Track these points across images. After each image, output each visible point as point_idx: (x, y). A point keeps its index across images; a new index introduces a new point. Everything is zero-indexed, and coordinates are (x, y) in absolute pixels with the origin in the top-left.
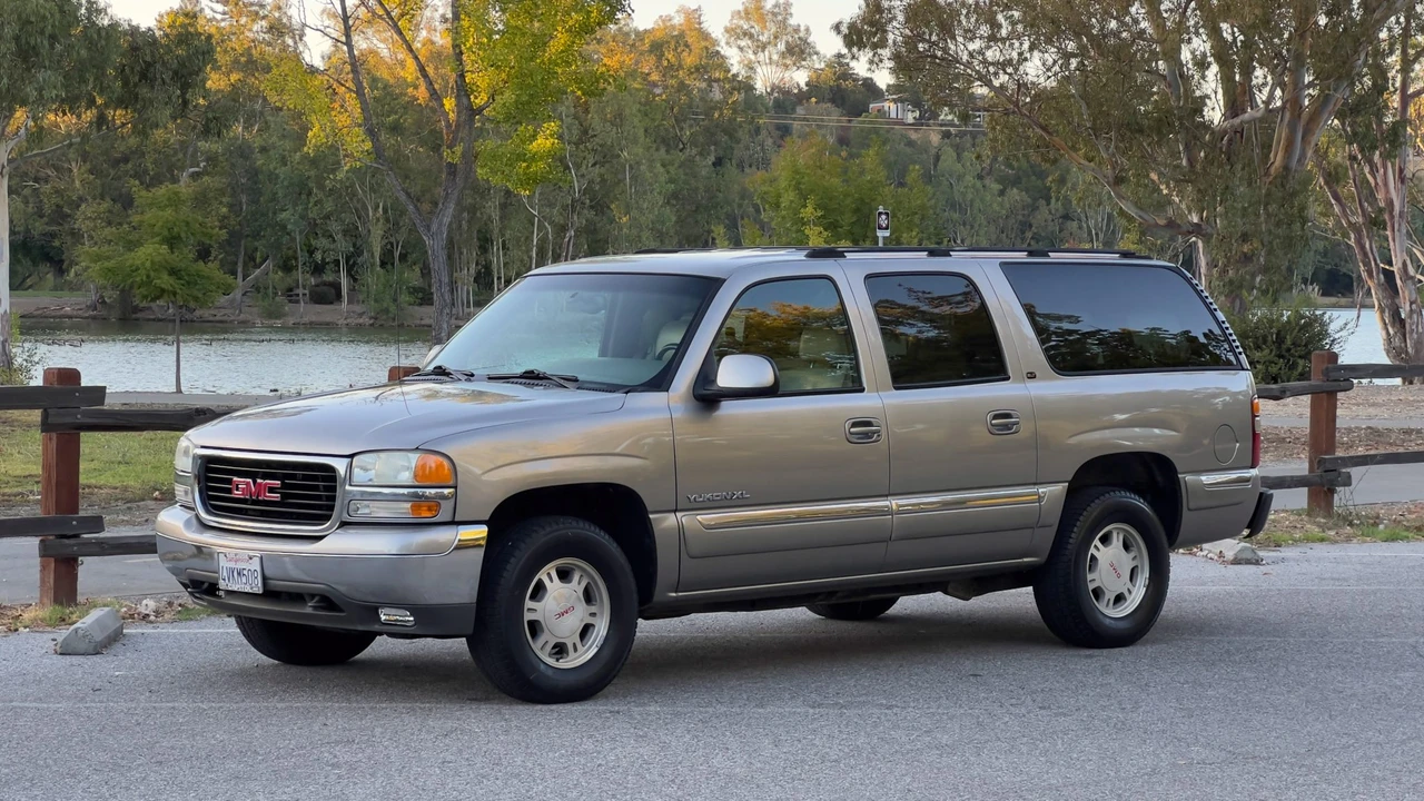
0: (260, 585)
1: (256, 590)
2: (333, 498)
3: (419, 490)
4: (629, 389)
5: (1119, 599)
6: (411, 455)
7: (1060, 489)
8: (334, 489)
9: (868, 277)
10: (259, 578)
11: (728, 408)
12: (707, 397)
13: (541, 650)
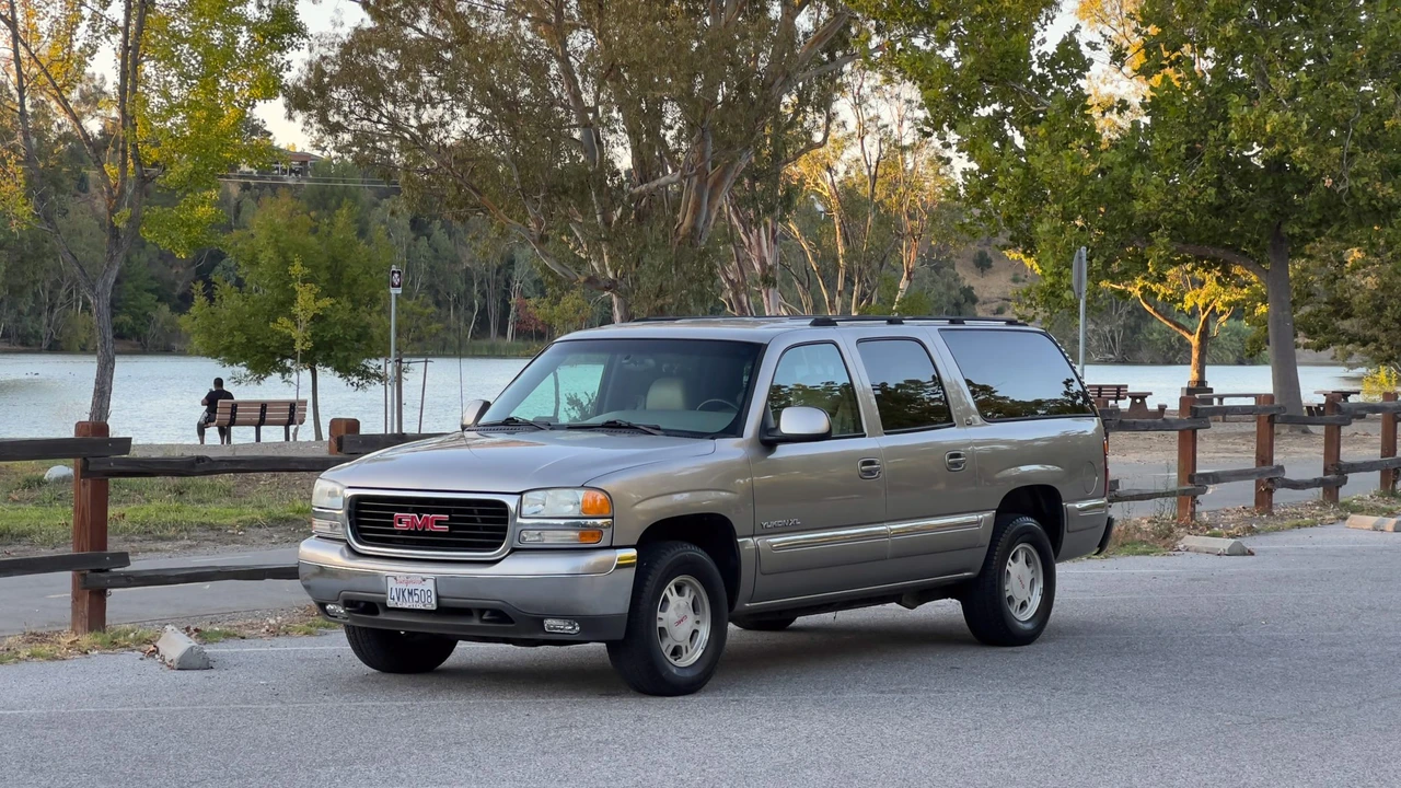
0: (433, 602)
1: (429, 607)
2: (505, 529)
3: (582, 521)
4: (713, 436)
5: (1023, 605)
6: (577, 492)
7: (989, 515)
8: (506, 521)
9: (859, 341)
10: (433, 596)
11: (784, 451)
12: (770, 439)
13: (666, 647)
